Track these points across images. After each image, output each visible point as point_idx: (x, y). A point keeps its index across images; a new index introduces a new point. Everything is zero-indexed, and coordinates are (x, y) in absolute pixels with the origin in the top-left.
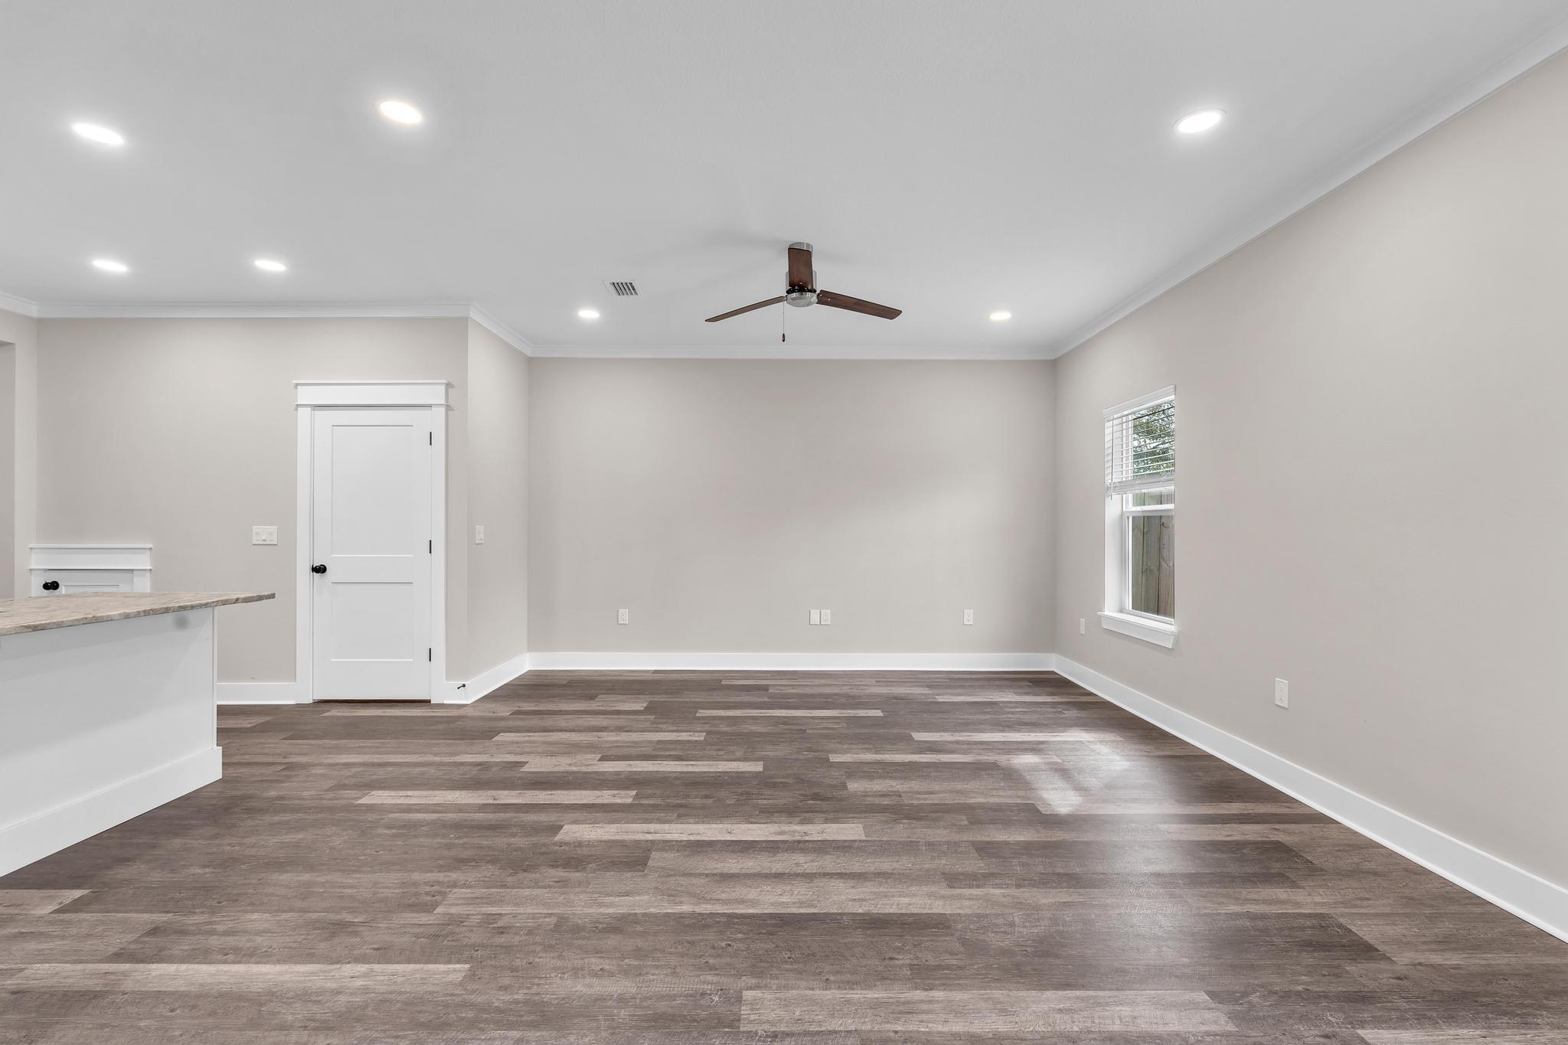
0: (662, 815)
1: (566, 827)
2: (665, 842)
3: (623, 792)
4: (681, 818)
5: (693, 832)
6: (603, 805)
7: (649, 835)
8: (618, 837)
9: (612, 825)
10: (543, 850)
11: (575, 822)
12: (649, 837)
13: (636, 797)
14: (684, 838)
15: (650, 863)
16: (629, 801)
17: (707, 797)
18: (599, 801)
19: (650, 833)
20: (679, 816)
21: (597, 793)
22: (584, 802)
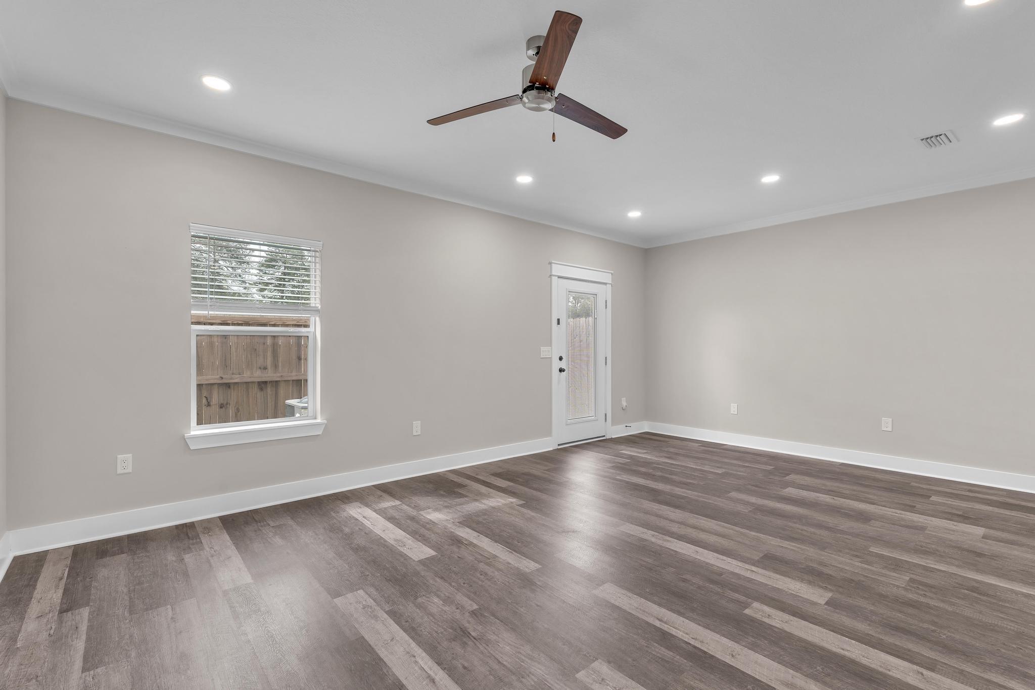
0: (733, 580)
1: (824, 603)
2: (745, 562)
3: (758, 616)
4: (721, 573)
5: (721, 561)
6: (783, 610)
7: (753, 569)
8: (778, 576)
9: (780, 588)
10: (841, 590)
11: (814, 604)
12: (754, 568)
13: (747, 606)
14: (729, 560)
15: (761, 555)
16: (756, 605)
17: (684, 580)
18: (787, 617)
19: (752, 571)
20: (721, 574)
21: (787, 628)
22: (803, 622)
